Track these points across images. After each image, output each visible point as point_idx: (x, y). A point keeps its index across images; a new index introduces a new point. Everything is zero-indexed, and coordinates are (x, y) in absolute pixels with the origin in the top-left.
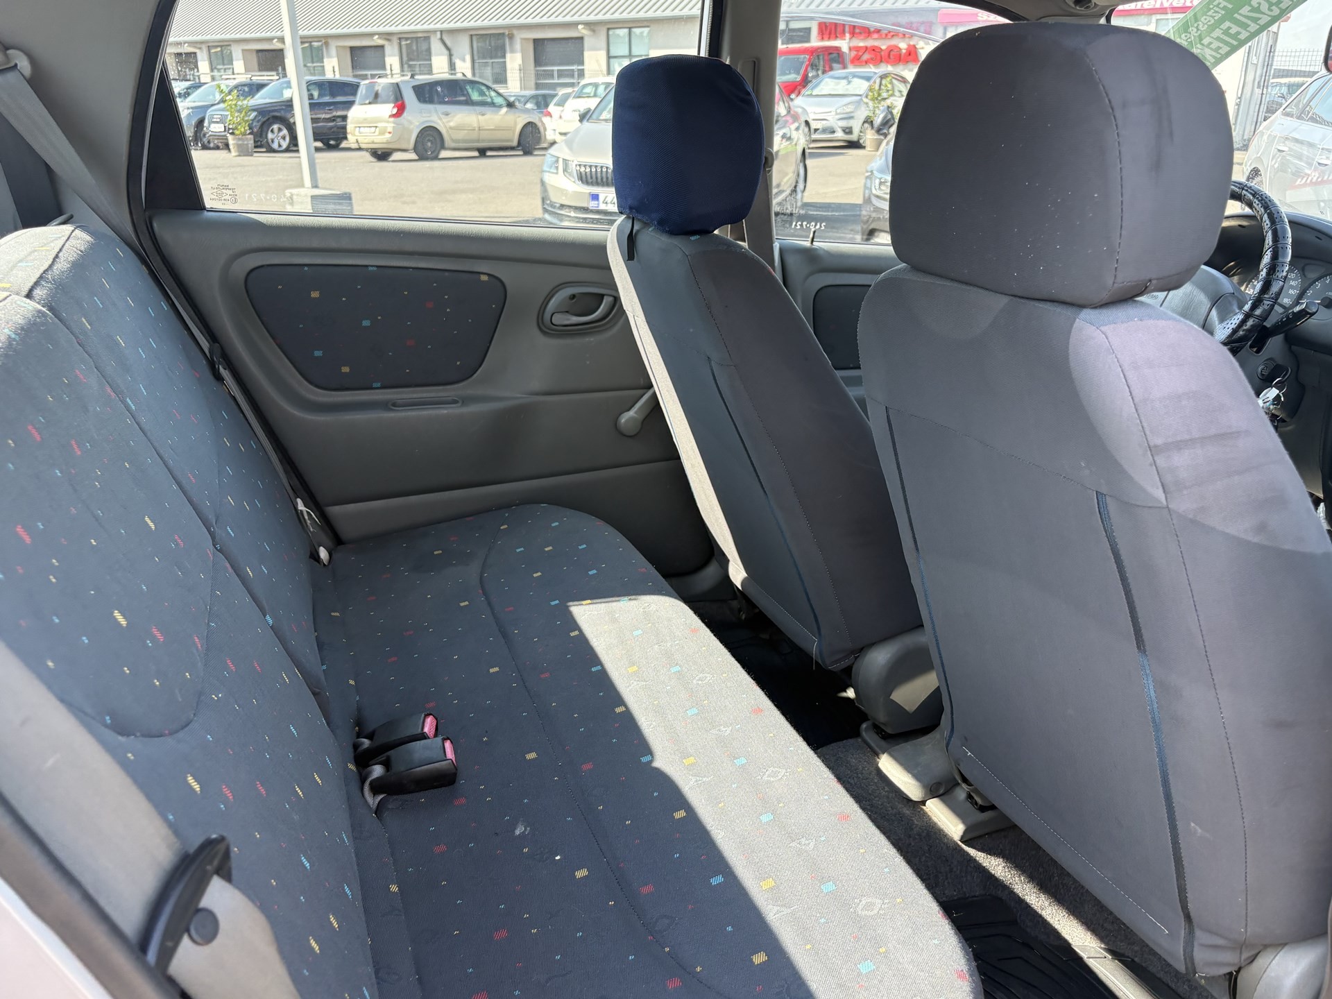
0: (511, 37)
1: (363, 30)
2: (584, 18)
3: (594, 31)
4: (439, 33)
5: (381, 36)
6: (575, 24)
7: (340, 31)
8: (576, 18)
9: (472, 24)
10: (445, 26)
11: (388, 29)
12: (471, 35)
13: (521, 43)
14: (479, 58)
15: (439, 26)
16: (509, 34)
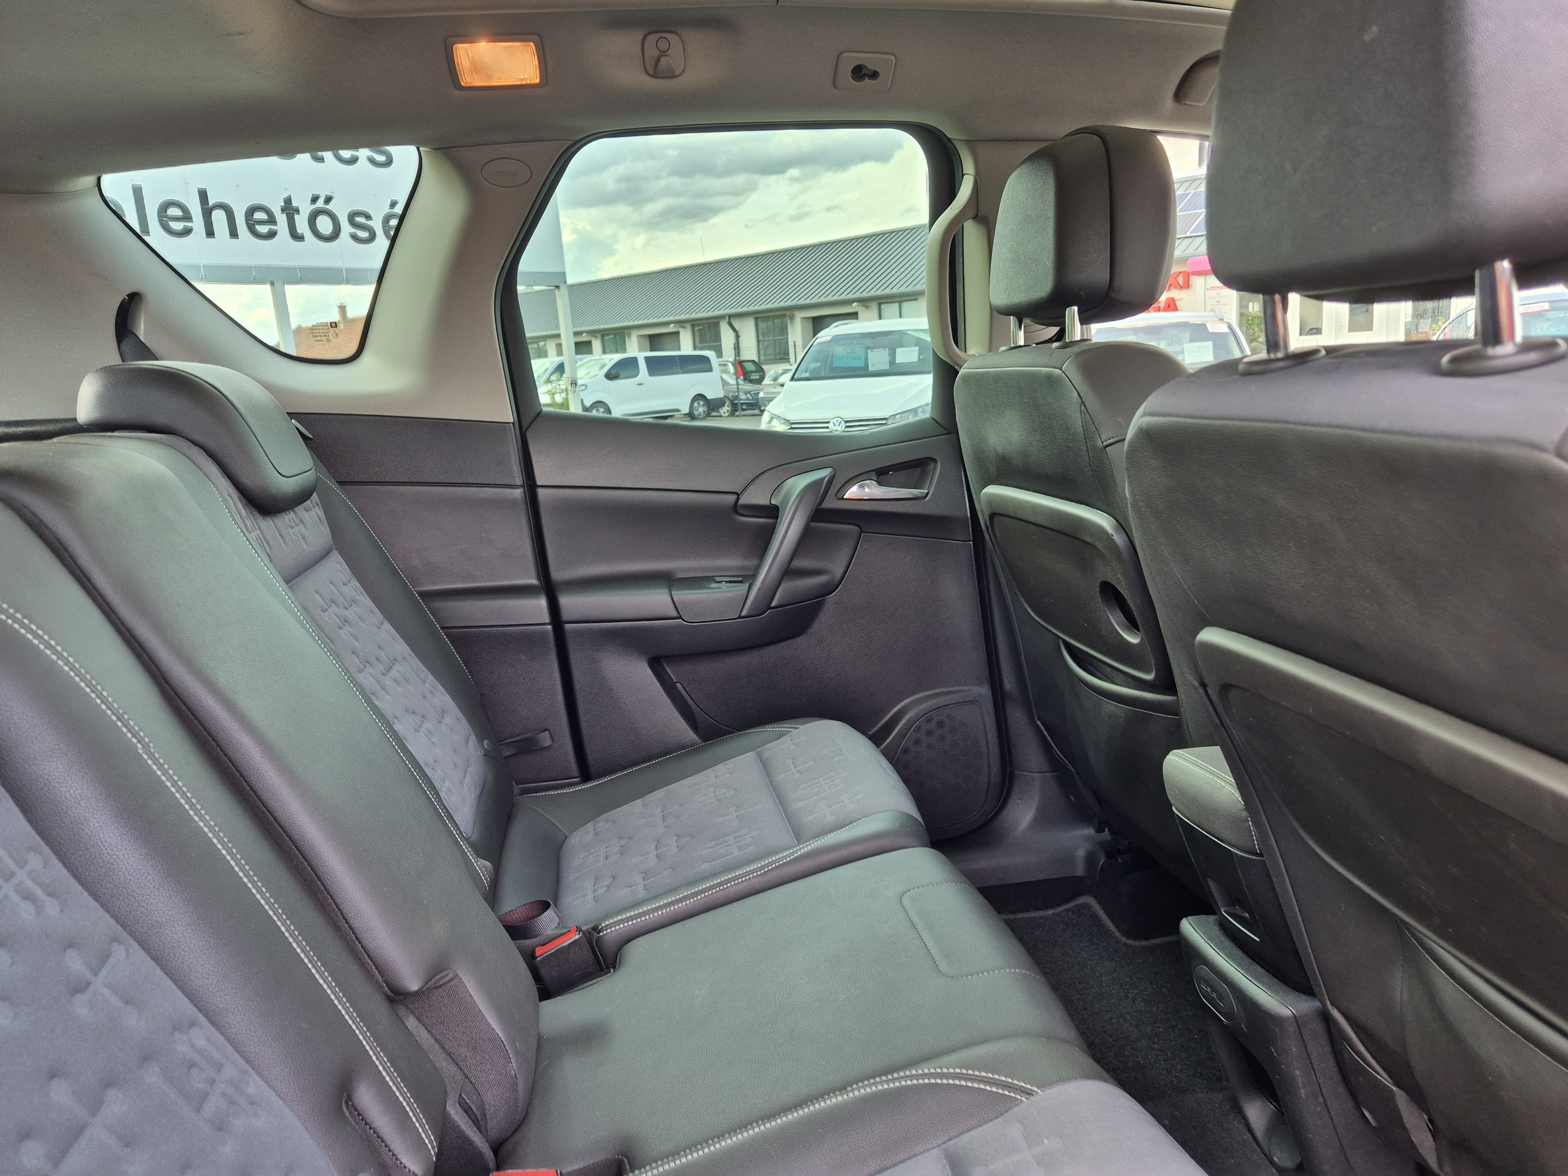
0: (792, 318)
1: (661, 320)
2: (858, 295)
3: (867, 307)
4: (727, 318)
5: (677, 325)
6: (849, 302)
7: (641, 322)
8: (850, 296)
9: (757, 308)
10: (733, 311)
11: (683, 317)
12: (756, 319)
13: (801, 322)
14: (764, 334)
15: (728, 311)
16: (789, 315)
